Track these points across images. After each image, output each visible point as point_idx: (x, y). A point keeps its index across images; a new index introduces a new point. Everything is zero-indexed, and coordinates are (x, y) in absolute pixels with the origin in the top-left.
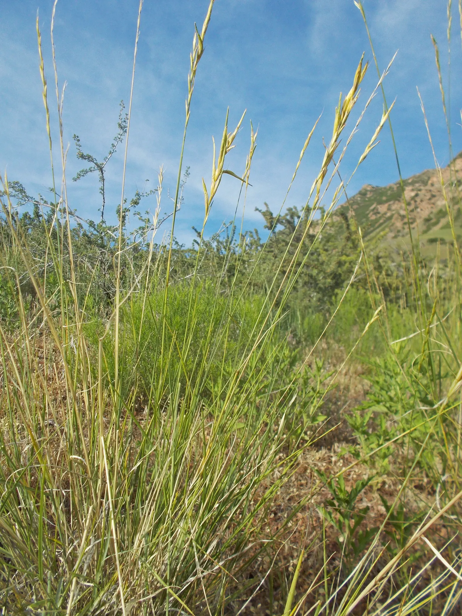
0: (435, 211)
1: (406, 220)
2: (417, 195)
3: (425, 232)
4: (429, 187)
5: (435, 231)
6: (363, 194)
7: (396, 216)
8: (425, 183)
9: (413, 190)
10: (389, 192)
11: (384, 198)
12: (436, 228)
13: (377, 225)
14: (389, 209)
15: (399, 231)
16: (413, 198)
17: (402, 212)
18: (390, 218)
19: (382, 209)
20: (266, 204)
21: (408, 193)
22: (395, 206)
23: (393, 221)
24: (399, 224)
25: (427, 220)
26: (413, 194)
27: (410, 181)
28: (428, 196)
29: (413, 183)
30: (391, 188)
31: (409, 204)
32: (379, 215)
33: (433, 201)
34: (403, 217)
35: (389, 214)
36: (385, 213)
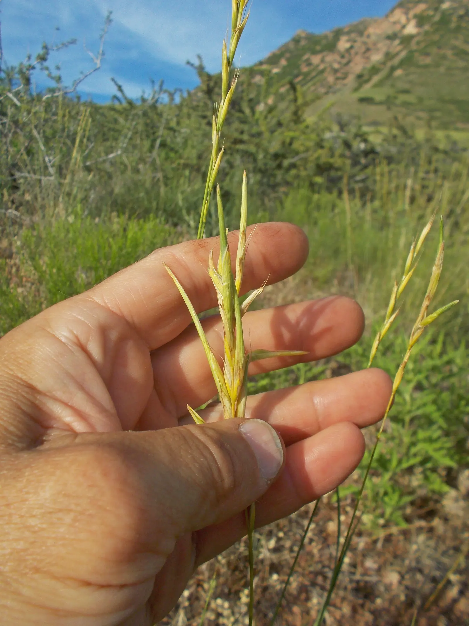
0: (369, 66)
1: (339, 75)
2: (352, 47)
3: (356, 90)
4: (364, 39)
5: (366, 90)
6: (296, 40)
7: (328, 70)
8: (361, 33)
9: (348, 41)
10: (324, 42)
11: (318, 48)
12: (367, 87)
13: (309, 78)
14: (322, 61)
15: (330, 87)
16: (348, 50)
17: (336, 66)
18: (322, 71)
19: (316, 60)
20: (199, 57)
21: (343, 44)
22: (330, 58)
23: (325, 75)
24: (331, 79)
25: (360, 76)
26: (348, 45)
27: (346, 30)
28: (363, 49)
29: (348, 33)
30: (326, 37)
31: (343, 57)
32: (312, 67)
33: (368, 54)
34: (336, 71)
35: (322, 67)
36: (318, 66)
